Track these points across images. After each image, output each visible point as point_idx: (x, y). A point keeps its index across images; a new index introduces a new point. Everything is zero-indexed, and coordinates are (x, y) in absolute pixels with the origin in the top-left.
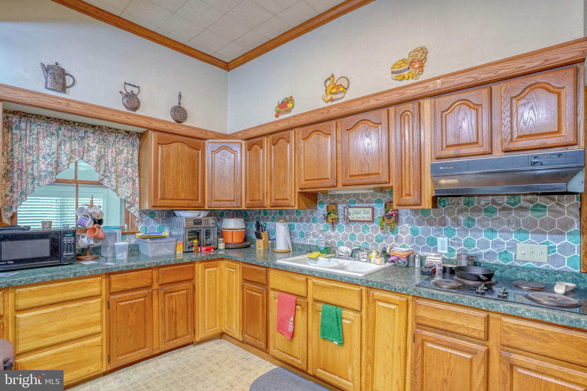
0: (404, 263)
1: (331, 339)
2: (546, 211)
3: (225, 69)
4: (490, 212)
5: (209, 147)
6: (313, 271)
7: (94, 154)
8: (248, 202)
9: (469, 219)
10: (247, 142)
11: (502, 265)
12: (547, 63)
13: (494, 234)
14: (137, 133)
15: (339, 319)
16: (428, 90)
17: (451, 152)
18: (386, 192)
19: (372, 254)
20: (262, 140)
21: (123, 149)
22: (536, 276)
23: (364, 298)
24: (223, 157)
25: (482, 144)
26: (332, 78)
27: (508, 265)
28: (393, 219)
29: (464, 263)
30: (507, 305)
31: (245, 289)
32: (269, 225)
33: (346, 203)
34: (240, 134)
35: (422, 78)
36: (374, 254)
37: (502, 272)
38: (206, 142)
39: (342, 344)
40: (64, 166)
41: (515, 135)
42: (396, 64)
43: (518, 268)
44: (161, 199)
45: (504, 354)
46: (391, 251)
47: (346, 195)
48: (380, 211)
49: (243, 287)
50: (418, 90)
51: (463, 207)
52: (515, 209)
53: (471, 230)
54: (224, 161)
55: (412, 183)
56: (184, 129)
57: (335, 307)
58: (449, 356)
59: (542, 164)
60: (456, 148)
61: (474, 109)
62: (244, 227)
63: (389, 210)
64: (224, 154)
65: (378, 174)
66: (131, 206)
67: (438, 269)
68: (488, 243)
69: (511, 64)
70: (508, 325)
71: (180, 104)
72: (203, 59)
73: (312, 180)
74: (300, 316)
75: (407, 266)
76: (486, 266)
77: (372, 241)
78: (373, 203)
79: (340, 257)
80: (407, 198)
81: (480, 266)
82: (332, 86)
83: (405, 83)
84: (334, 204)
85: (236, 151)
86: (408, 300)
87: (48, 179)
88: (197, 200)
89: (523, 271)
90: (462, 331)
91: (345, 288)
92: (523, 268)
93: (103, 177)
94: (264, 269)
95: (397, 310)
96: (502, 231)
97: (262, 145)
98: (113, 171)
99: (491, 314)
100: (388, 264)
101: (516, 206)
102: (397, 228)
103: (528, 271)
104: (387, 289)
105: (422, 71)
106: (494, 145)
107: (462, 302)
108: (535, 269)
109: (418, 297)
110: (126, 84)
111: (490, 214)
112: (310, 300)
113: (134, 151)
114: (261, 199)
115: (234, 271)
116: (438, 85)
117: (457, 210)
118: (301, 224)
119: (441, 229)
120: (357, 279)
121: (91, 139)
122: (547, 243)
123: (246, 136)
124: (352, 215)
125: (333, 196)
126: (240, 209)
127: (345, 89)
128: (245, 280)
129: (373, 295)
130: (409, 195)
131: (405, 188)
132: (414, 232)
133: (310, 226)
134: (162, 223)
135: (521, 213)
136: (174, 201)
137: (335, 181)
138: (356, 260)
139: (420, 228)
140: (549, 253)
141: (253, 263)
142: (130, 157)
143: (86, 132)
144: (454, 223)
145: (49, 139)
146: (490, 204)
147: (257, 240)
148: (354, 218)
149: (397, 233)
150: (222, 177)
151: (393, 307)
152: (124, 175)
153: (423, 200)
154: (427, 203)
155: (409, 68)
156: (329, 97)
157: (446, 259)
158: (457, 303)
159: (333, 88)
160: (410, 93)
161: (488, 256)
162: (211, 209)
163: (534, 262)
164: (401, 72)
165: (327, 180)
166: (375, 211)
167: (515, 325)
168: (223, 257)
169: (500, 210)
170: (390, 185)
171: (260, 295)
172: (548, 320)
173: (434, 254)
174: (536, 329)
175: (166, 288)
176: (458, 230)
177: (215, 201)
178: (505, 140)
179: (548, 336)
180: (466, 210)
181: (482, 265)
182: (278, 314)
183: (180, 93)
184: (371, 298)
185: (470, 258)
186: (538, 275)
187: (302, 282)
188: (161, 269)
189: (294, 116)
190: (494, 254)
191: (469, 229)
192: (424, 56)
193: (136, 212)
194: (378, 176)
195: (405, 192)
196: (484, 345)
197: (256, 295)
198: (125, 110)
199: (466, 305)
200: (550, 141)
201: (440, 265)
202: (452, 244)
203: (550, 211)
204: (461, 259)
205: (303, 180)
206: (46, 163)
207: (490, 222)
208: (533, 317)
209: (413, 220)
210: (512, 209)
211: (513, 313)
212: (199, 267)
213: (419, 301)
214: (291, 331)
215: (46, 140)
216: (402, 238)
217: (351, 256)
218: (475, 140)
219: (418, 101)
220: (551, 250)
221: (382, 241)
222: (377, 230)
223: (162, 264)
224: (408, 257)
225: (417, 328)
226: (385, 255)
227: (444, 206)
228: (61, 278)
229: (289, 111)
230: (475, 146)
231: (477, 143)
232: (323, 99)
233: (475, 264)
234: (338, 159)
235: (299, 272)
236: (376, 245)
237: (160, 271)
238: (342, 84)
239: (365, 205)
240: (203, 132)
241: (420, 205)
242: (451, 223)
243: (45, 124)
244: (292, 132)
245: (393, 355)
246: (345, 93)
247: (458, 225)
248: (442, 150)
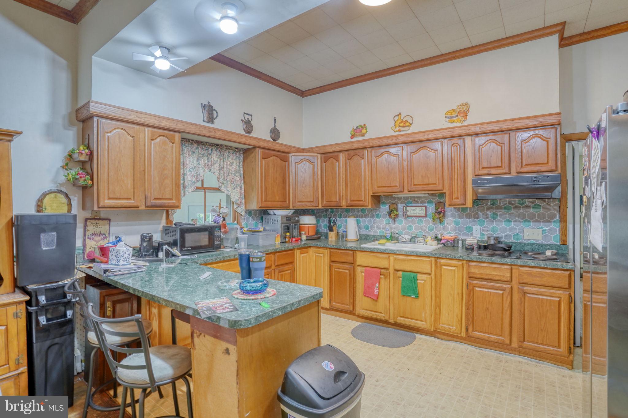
0: (451, 244)
1: (410, 295)
2: (541, 208)
3: (300, 95)
4: (507, 209)
5: (293, 158)
6: (394, 250)
7: (217, 166)
8: (325, 203)
9: (494, 214)
10: (323, 156)
11: (515, 243)
12: (541, 123)
13: (510, 223)
14: (242, 149)
15: (415, 280)
16: (470, 131)
17: (485, 172)
18: (436, 196)
19: (428, 238)
20: (338, 155)
21: (233, 162)
22: (536, 248)
23: (433, 266)
24: (304, 167)
25: (505, 168)
26: (400, 115)
27: (519, 243)
28: (442, 214)
29: (492, 242)
30: (522, 260)
31: (333, 268)
32: (339, 221)
33: (405, 203)
34: (316, 149)
35: (466, 123)
36: (429, 239)
37: (515, 247)
38: (290, 155)
39: (417, 297)
40: (201, 177)
41: (524, 164)
42: (448, 112)
43: (525, 244)
44: (265, 201)
45: (521, 287)
46: (442, 236)
47: (404, 197)
48: (431, 209)
49: (330, 267)
50: (464, 131)
51: (490, 206)
52: (523, 207)
53: (496, 221)
54: (305, 171)
55: (459, 191)
56: (278, 146)
57: (412, 273)
58: (489, 293)
59: (539, 182)
60: (488, 169)
61: (500, 146)
62: (316, 222)
63: (439, 208)
64: (304, 165)
65: (435, 184)
66: (238, 207)
67: (476, 246)
68: (506, 229)
69: (522, 122)
70: (523, 271)
71: (275, 126)
72: (288, 90)
73: (384, 187)
74: (383, 282)
75: (453, 246)
76: (505, 243)
77: (425, 230)
78: (426, 203)
79: (403, 242)
80: (456, 200)
81: (502, 243)
82: (400, 121)
83: (454, 125)
84: (394, 204)
85: (314, 163)
86: (463, 264)
87: (193, 187)
88: (286, 201)
89: (528, 246)
90: (497, 278)
91: (419, 260)
92: (528, 244)
93: (221, 184)
94: (352, 252)
95: (456, 270)
96: (515, 221)
97: (338, 159)
98: (228, 180)
99: (513, 267)
100: (440, 246)
101: (523, 205)
102: (445, 221)
103: (531, 246)
104: (449, 257)
105: (466, 119)
106: (512, 169)
107: (497, 261)
108: (535, 244)
109: (469, 261)
110: (244, 113)
111: (507, 210)
112: (391, 270)
113: (240, 163)
114: (338, 200)
115: (322, 255)
116: (477, 129)
117: (486, 208)
118: (366, 219)
119: (475, 221)
120: (429, 253)
121: (215, 155)
122: (542, 228)
123: (323, 151)
124: (410, 212)
125: (394, 198)
126: (317, 208)
127: (411, 124)
128: (333, 261)
129: (440, 262)
130: (457, 198)
131: (455, 194)
132: (457, 223)
133: (374, 221)
134: (256, 220)
135: (527, 210)
136: (272, 203)
137: (402, 188)
138: (415, 244)
139: (461, 220)
140: (542, 234)
141: (341, 248)
142: (237, 168)
143: (212, 150)
144: (484, 216)
145: (192, 156)
146: (508, 204)
147: (329, 233)
148: (411, 214)
149: (444, 224)
150: (303, 183)
151: (453, 268)
152: (234, 182)
153: (466, 202)
154: (469, 203)
155: (457, 116)
156: (398, 129)
157: (479, 241)
158: (494, 262)
159: (401, 123)
160: (458, 132)
161: (507, 237)
162: (295, 208)
163: (534, 240)
164: (452, 117)
165: (396, 188)
166: (427, 209)
167: (526, 271)
168: (311, 245)
169: (514, 208)
170: (444, 191)
171: (347, 271)
172: (543, 266)
173: (472, 237)
174: (537, 271)
175: (280, 268)
176: (487, 221)
177: (298, 202)
178: (518, 166)
179: (543, 274)
180: (492, 208)
181: (503, 243)
182: (365, 283)
183: (275, 117)
184: (438, 265)
185: (496, 239)
186: (537, 247)
187: (386, 258)
188: (277, 254)
189: (368, 140)
190: (510, 236)
191: (494, 220)
192: (468, 109)
193: (243, 212)
194: (435, 186)
195: (455, 196)
196: (509, 285)
197: (344, 272)
198: (243, 133)
199: (499, 262)
200: (543, 168)
201: (476, 244)
202: (483, 230)
203: (543, 208)
204: (490, 239)
205: (376, 186)
206: (191, 175)
207: (508, 215)
208: (535, 266)
209: (456, 215)
210: (521, 207)
211: (525, 264)
212: (297, 253)
213: (471, 263)
214: (377, 294)
215: (191, 158)
216: (448, 228)
217: (410, 241)
218: (500, 165)
219: (463, 137)
220: (544, 232)
221: (433, 230)
222: (429, 222)
223: (278, 250)
224: (454, 240)
225: (470, 280)
226: (437, 239)
227: (477, 206)
228: (228, 259)
229: (363, 135)
230: (500, 168)
231: (501, 167)
232: (392, 130)
233: (499, 243)
234: (404, 172)
235: (384, 252)
236: (429, 233)
237: (276, 256)
238: (408, 120)
239: (420, 205)
240: (289, 147)
241: (465, 205)
242: (482, 216)
243: (190, 145)
244: (366, 152)
245: (454, 299)
246: (410, 127)
247: (487, 218)
248: (479, 170)
